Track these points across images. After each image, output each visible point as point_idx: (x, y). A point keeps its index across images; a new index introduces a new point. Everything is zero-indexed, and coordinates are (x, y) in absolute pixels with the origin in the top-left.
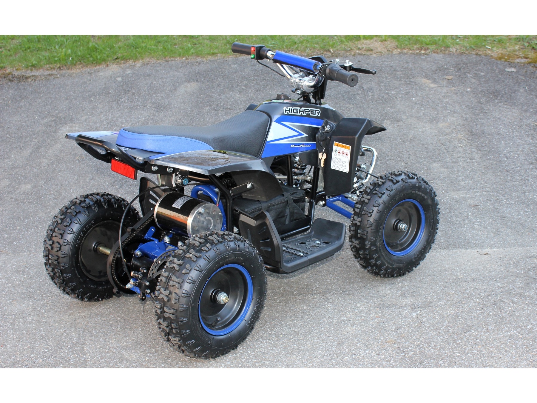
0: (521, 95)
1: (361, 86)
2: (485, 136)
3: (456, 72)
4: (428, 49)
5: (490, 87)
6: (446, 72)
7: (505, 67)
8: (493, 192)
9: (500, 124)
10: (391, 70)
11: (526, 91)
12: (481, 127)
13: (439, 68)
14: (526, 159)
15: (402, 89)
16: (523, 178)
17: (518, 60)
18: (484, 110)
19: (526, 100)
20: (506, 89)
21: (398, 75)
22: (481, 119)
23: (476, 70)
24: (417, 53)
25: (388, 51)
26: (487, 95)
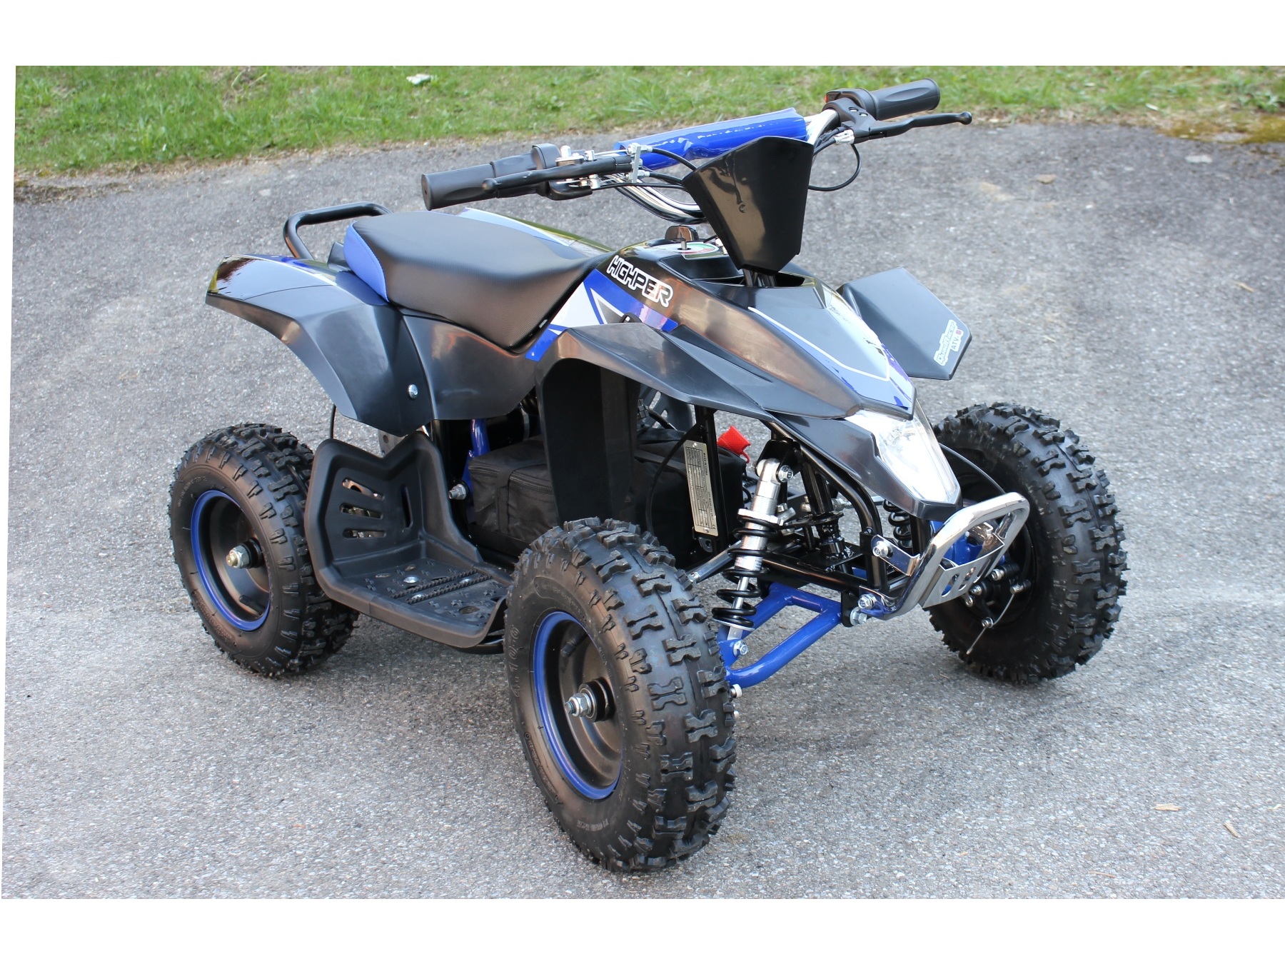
0: (1217, 219)
1: (829, 201)
2: (1112, 316)
3: (1066, 166)
4: (1006, 113)
5: (1141, 200)
6: (1041, 167)
7: (1186, 152)
8: (1108, 451)
9: (1154, 287)
10: (909, 162)
11: (1228, 208)
12: (1105, 293)
13: (1026, 156)
14: (1205, 371)
15: (927, 206)
16: (1190, 417)
17: (1220, 137)
18: (1120, 253)
19: (1226, 228)
20: (1181, 204)
21: (924, 173)
22: (1107, 275)
23: (1114, 161)
24: (980, 124)
26: (1133, 218)
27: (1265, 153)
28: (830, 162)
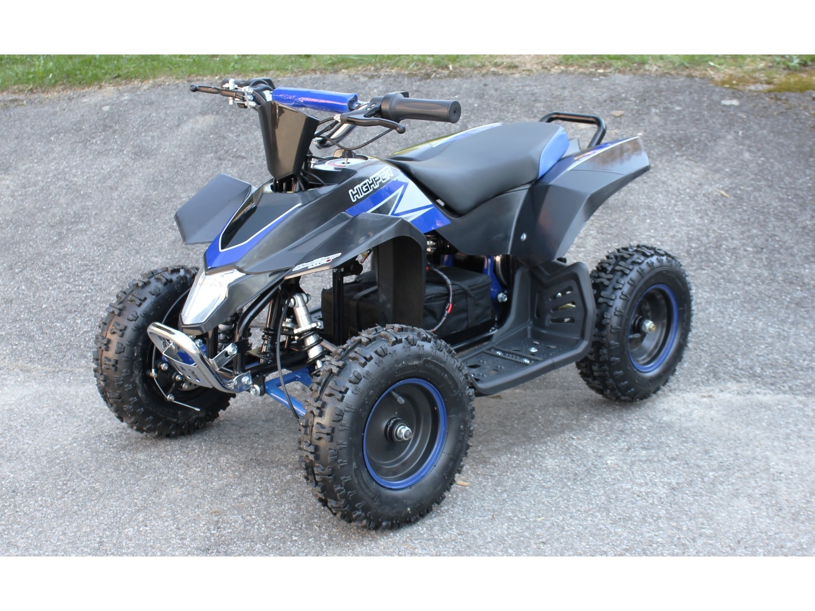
0: (725, 145)
3: (636, 105)
4: (610, 66)
5: (678, 131)
6: (618, 105)
7: (723, 98)
9: (661, 192)
10: (529, 99)
11: (736, 138)
13: (611, 97)
17: (752, 87)
19: (729, 152)
20: (704, 135)
21: (537, 107)
23: (671, 103)
24: (591, 73)
25: (543, 68)
26: (667, 143)
27: (780, 99)
28: (476, 98)
